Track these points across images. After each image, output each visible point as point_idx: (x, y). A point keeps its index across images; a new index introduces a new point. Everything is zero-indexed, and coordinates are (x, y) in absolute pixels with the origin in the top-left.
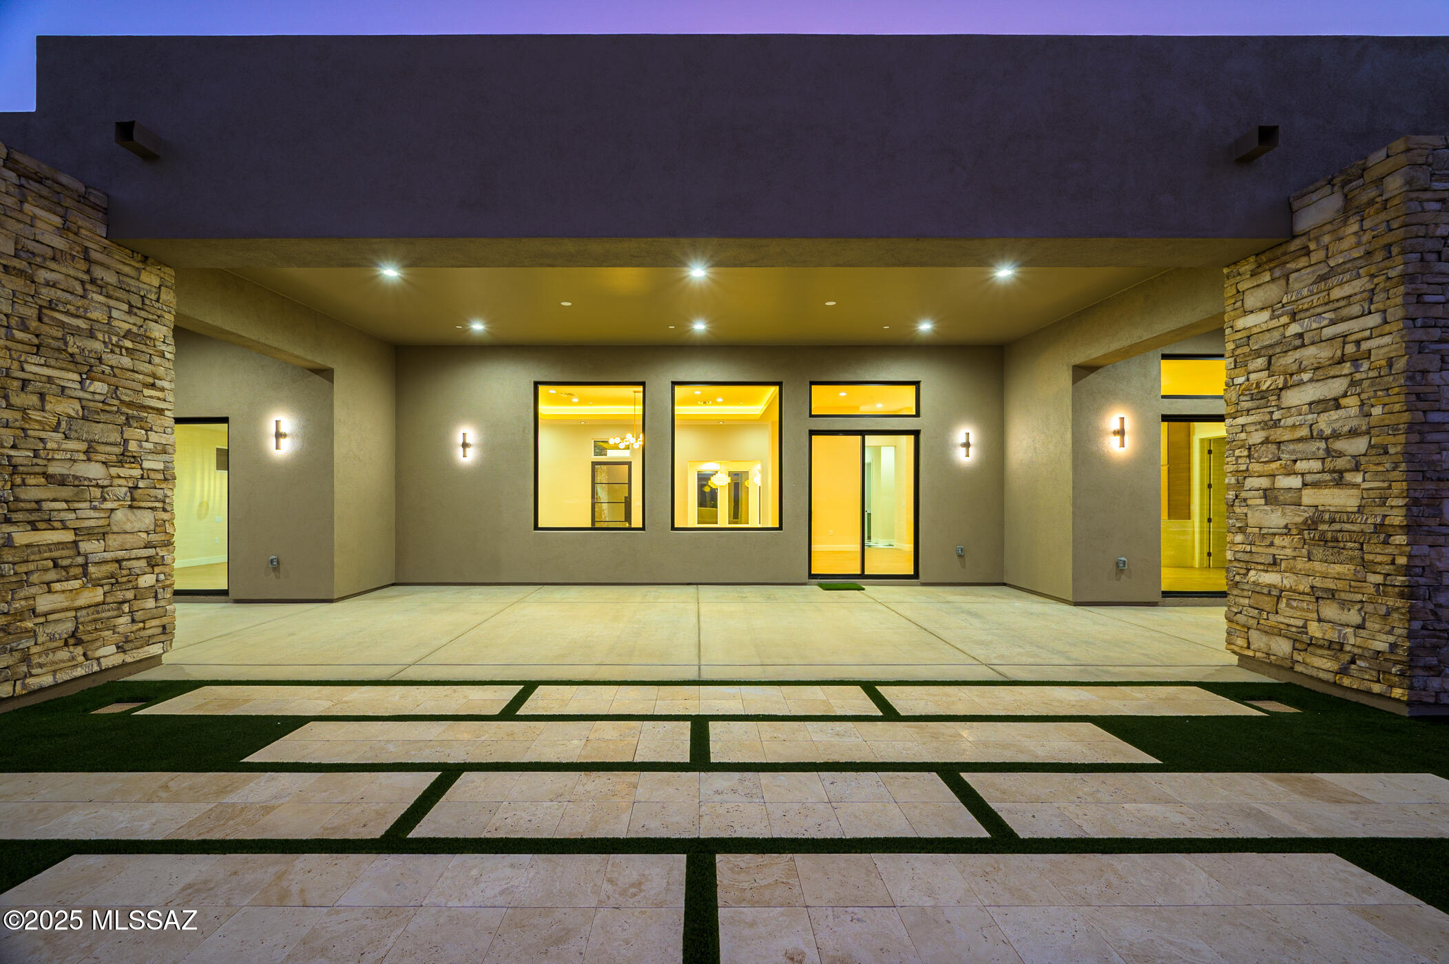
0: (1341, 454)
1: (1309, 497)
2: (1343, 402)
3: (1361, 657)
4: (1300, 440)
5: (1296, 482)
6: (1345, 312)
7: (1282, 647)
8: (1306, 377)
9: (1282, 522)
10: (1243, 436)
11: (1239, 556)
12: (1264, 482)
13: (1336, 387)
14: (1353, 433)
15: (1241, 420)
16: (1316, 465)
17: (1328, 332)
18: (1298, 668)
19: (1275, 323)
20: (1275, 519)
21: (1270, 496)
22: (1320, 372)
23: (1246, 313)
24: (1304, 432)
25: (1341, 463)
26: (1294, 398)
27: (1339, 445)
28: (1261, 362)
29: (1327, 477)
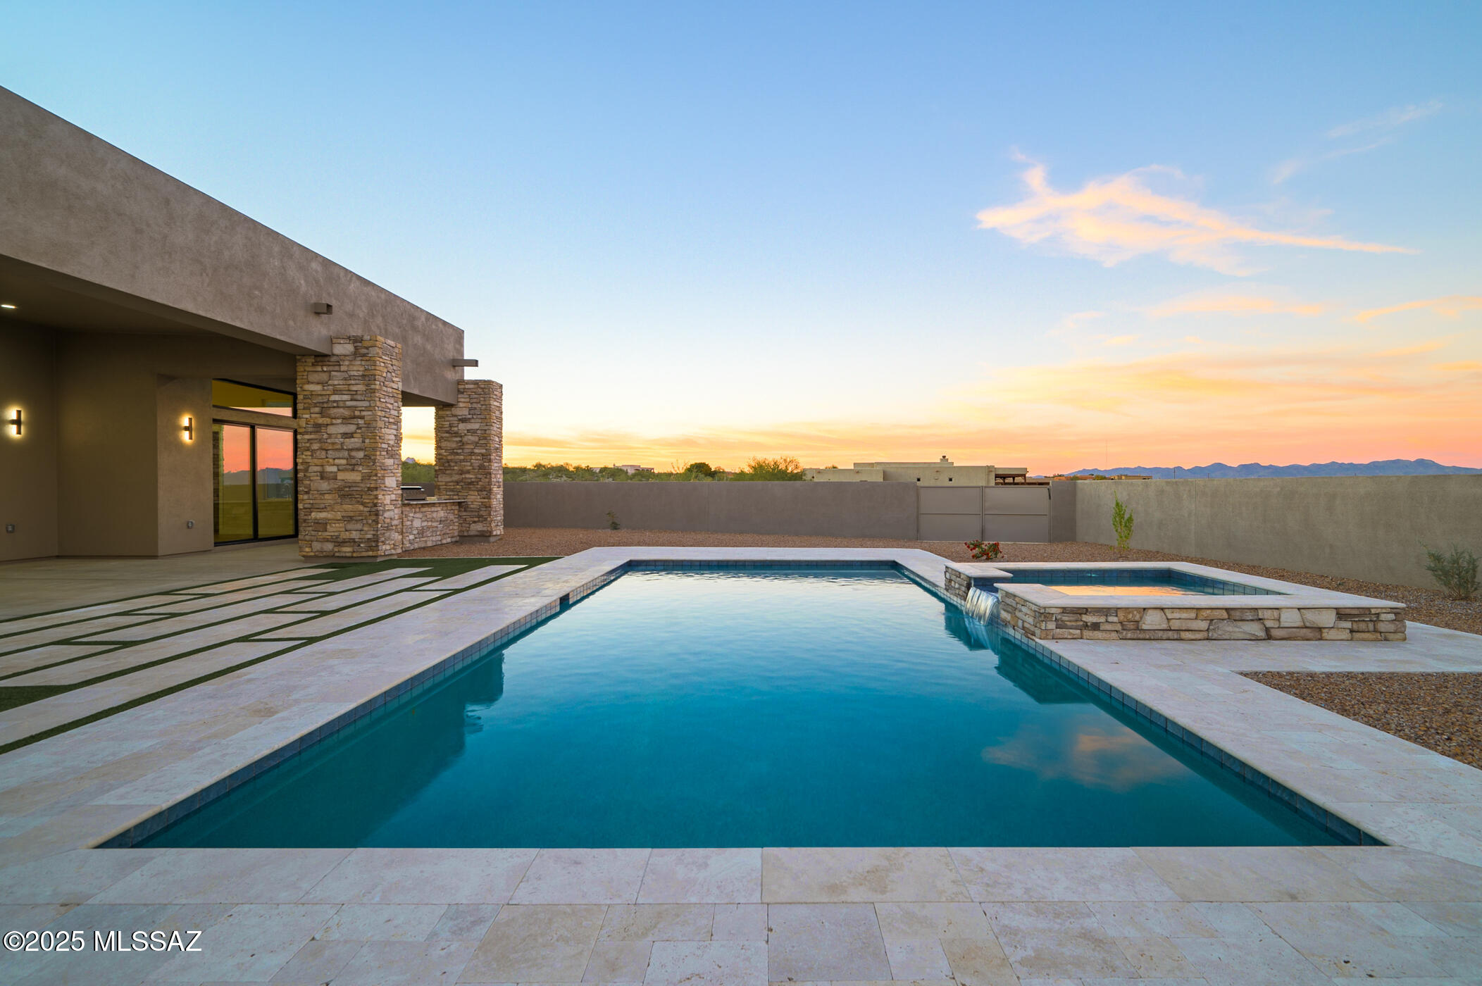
0: (354, 458)
1: (341, 476)
2: (355, 435)
3: (362, 542)
4: (336, 449)
5: (334, 469)
6: (355, 397)
7: (329, 547)
8: (339, 421)
9: (328, 488)
10: (308, 445)
11: (306, 506)
12: (318, 469)
13: (352, 428)
14: (358, 449)
15: (307, 437)
16: (344, 462)
17: (349, 404)
18: (337, 554)
19: (324, 393)
20: (325, 486)
21: (323, 476)
22: (346, 420)
23: (309, 383)
24: (339, 447)
25: (354, 461)
26: (332, 430)
27: (353, 453)
28: (317, 410)
29: (348, 467)
